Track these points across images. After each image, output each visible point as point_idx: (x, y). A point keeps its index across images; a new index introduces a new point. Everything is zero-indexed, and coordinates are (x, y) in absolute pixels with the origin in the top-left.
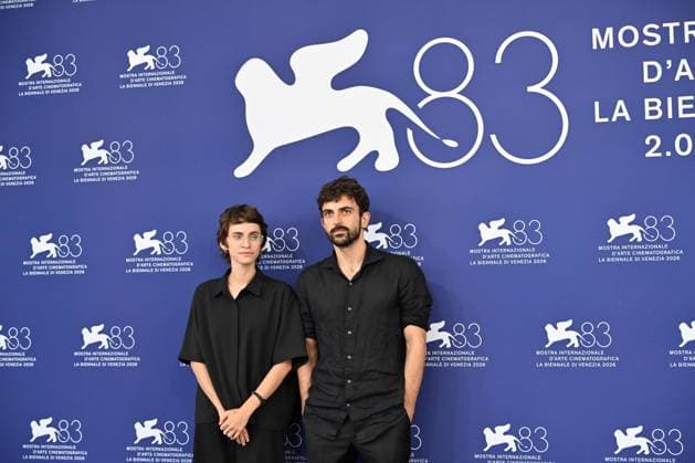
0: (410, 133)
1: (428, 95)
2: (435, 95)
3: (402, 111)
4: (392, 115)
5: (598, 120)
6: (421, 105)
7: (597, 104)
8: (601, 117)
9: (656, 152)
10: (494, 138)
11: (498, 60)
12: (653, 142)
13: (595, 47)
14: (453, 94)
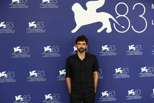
0: (114, 24)
1: (118, 15)
2: (120, 16)
3: (113, 19)
4: (110, 20)
5: (153, 24)
6: (117, 18)
7: (152, 20)
8: (153, 23)
10: (132, 26)
11: (133, 9)
13: (152, 8)
14: (124, 16)
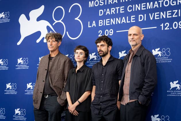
3: (50, 26)
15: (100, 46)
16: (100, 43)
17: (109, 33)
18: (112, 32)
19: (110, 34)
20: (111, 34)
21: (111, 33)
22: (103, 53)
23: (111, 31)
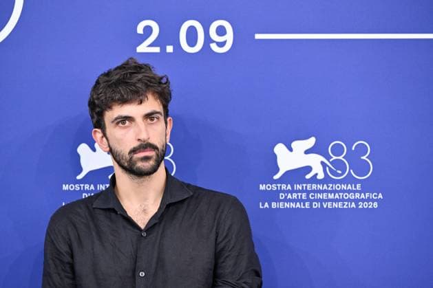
9: (151, 45)
12: (148, 30)
15: (139, 120)
16: (141, 102)
17: (208, 40)
18: (229, 37)
19: (214, 47)
20: (221, 45)
21: (221, 39)
22: (158, 155)
23: (221, 30)
